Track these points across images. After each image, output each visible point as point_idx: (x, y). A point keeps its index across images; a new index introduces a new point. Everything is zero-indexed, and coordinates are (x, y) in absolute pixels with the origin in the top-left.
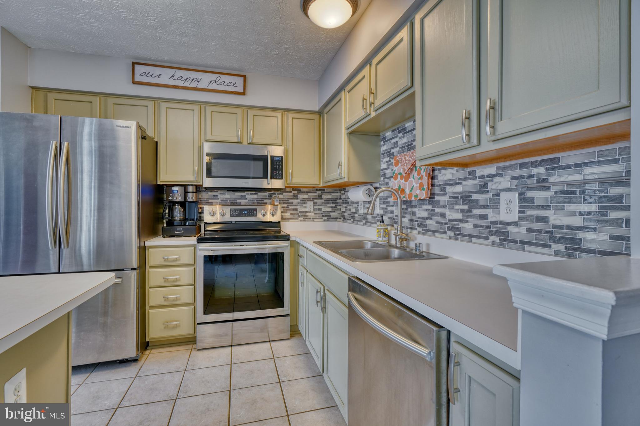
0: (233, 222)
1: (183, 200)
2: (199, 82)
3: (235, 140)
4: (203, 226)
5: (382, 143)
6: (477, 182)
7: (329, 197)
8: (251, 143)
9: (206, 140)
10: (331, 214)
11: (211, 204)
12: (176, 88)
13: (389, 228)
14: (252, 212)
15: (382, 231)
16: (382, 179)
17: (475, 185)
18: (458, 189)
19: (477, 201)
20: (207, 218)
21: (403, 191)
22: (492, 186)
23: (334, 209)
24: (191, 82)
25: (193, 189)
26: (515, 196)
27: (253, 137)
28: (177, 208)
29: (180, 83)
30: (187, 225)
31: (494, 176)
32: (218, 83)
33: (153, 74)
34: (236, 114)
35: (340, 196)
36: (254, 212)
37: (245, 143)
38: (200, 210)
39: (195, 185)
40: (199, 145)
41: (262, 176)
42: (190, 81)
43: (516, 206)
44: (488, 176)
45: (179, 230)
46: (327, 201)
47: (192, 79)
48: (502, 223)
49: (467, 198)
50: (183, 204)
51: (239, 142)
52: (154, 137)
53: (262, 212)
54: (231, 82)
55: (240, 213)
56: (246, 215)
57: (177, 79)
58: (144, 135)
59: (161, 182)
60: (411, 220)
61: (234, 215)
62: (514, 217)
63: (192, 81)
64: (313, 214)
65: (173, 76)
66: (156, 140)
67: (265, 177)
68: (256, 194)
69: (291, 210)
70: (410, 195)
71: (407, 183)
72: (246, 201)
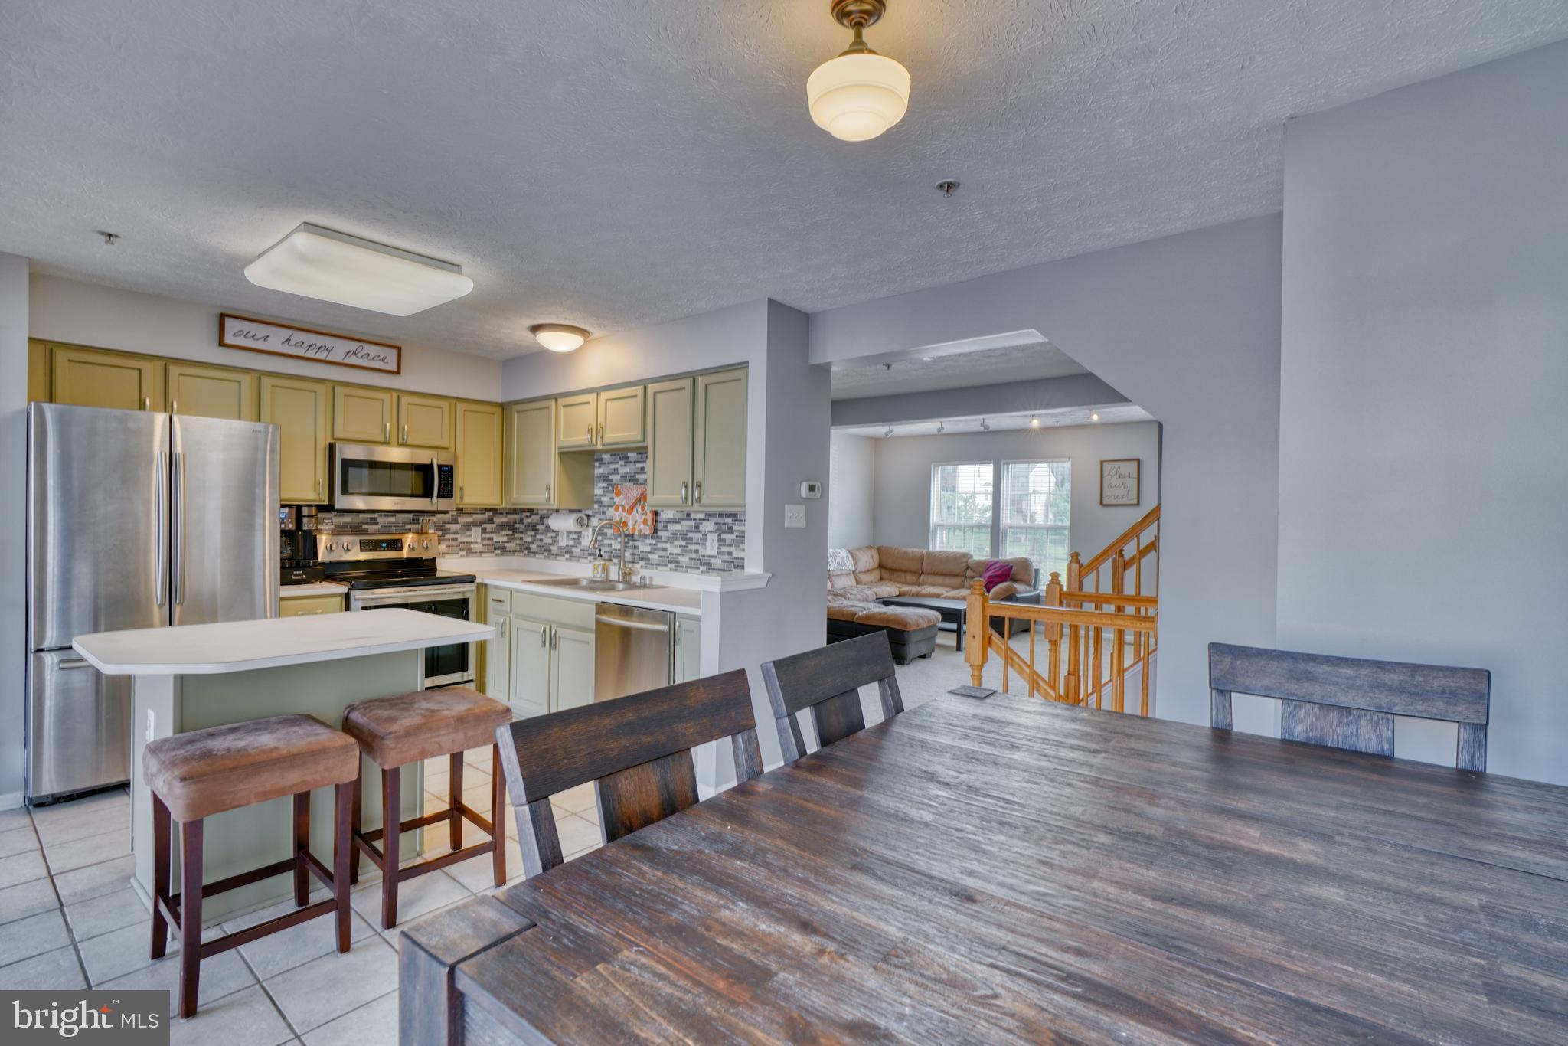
0: (361, 561)
1: (295, 528)
2: (330, 351)
3: (380, 439)
5: (597, 464)
6: (692, 523)
7: (504, 520)
8: (403, 444)
9: (335, 437)
10: (507, 545)
12: (292, 358)
13: (607, 563)
15: (601, 567)
16: (596, 506)
17: (691, 526)
18: (678, 527)
19: (691, 539)
21: (625, 524)
22: (701, 528)
23: (511, 539)
25: (309, 511)
26: (715, 537)
27: (409, 436)
29: (299, 351)
31: (703, 520)
32: (360, 355)
33: (256, 334)
34: (382, 400)
35: (522, 520)
36: (395, 544)
37: (394, 443)
39: (319, 505)
40: (328, 447)
41: (421, 493)
42: (316, 350)
43: (716, 544)
44: (700, 520)
45: (298, 575)
46: (501, 527)
47: (318, 346)
48: (708, 556)
49: (684, 536)
51: (386, 442)
54: (379, 356)
55: (375, 546)
56: (385, 548)
57: (295, 345)
60: (633, 554)
61: (368, 550)
62: (715, 552)
63: (319, 351)
64: (481, 546)
67: (429, 495)
69: (448, 540)
70: (634, 529)
71: (630, 516)
72: (377, 527)
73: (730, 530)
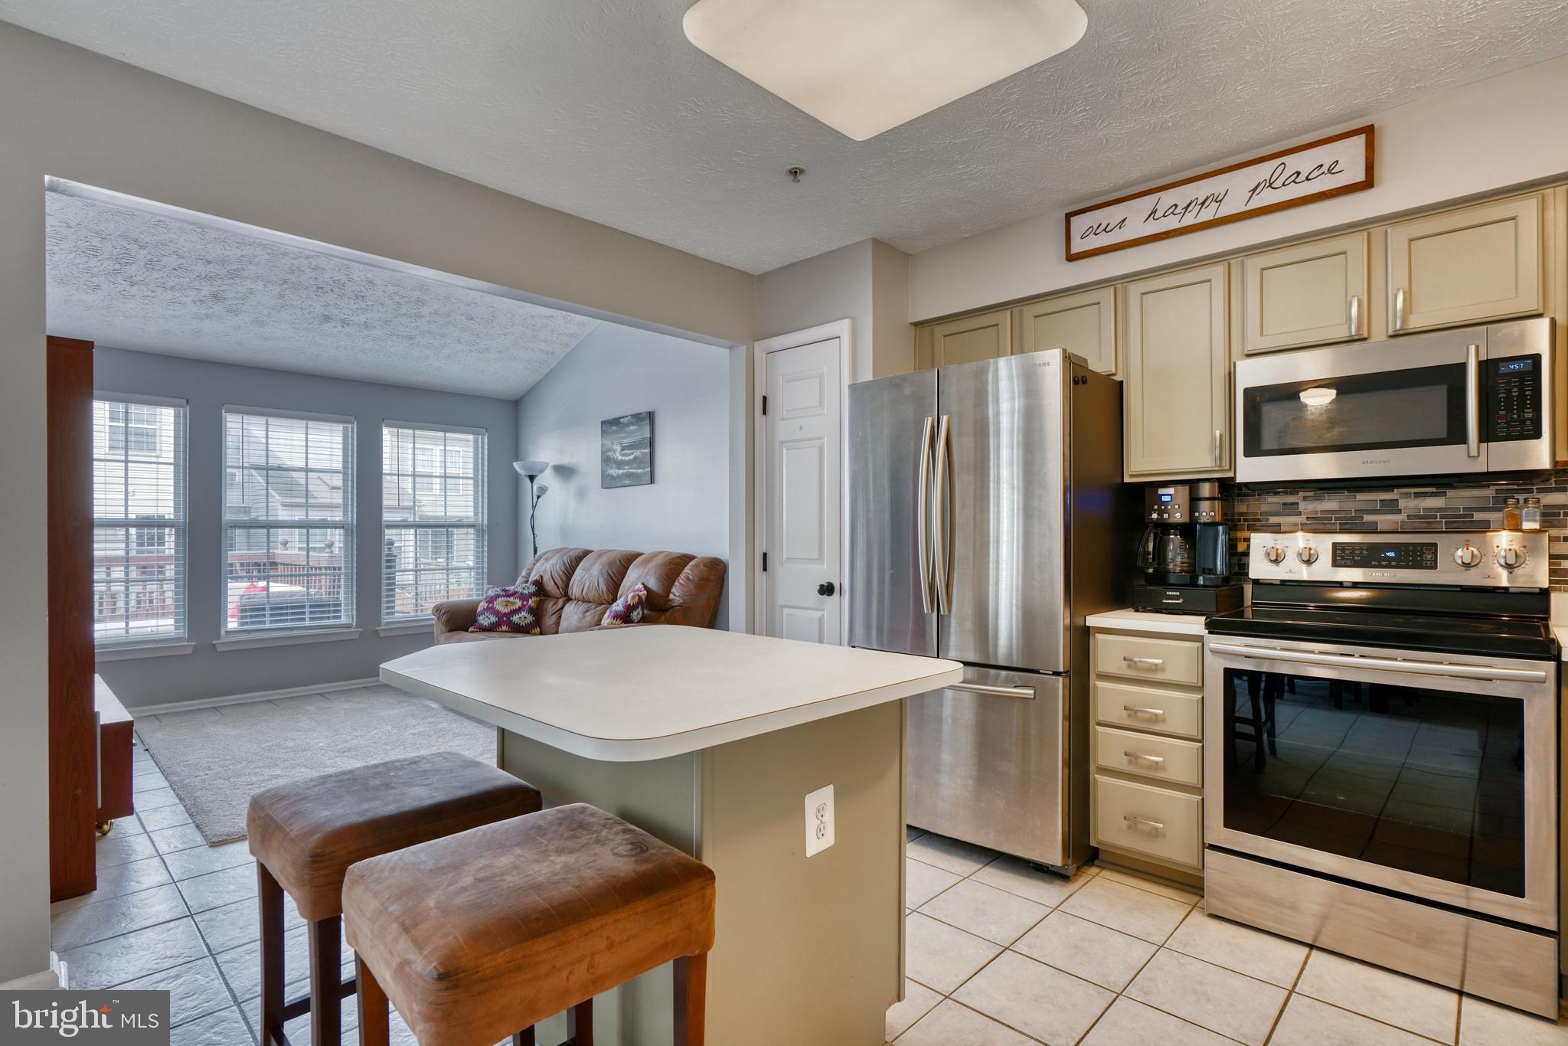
0: (1345, 585)
1: (1186, 519)
2: (1221, 201)
3: (1342, 333)
4: (1248, 589)
8: (1401, 332)
9: (1246, 353)
11: (1276, 529)
12: (1163, 239)
14: (1420, 556)
20: (1259, 568)
24: (1200, 209)
25: (1212, 490)
27: (1411, 312)
28: (1175, 541)
29: (1172, 223)
30: (1199, 586)
32: (1278, 183)
33: (1109, 224)
34: (1345, 253)
36: (1422, 553)
37: (1379, 334)
38: (1241, 547)
39: (1217, 479)
40: (1227, 371)
41: (1443, 434)
42: (1197, 208)
45: (1173, 597)
47: (1201, 201)
50: (1188, 530)
51: (1356, 337)
52: (1114, 371)
53: (1459, 553)
54: (1321, 166)
55: (1370, 556)
56: (1393, 563)
57: (1164, 216)
58: (1080, 375)
59: (1132, 476)
61: (1349, 562)
63: (1202, 207)
65: (1154, 212)
66: (1118, 378)
67: (1456, 435)
68: (1433, 495)
72: (1402, 517)
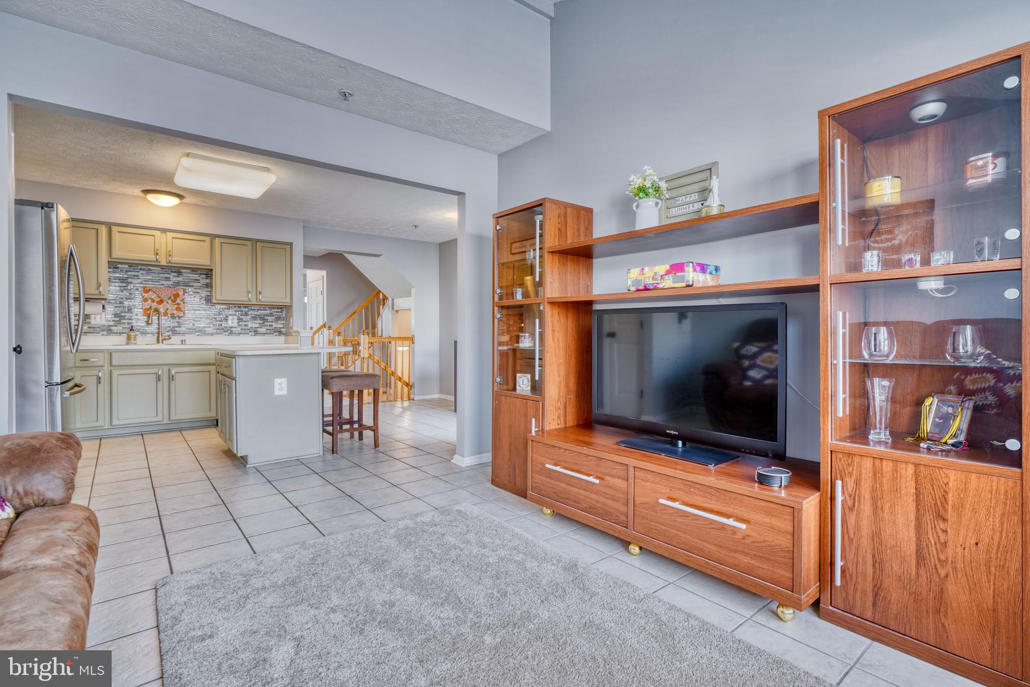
15: (133, 336)
17: (216, 312)
19: (215, 319)
22: (224, 313)
26: (235, 318)
31: (225, 309)
43: (236, 321)
44: (222, 309)
48: (230, 327)
49: (209, 317)
71: (161, 306)
73: (246, 314)
